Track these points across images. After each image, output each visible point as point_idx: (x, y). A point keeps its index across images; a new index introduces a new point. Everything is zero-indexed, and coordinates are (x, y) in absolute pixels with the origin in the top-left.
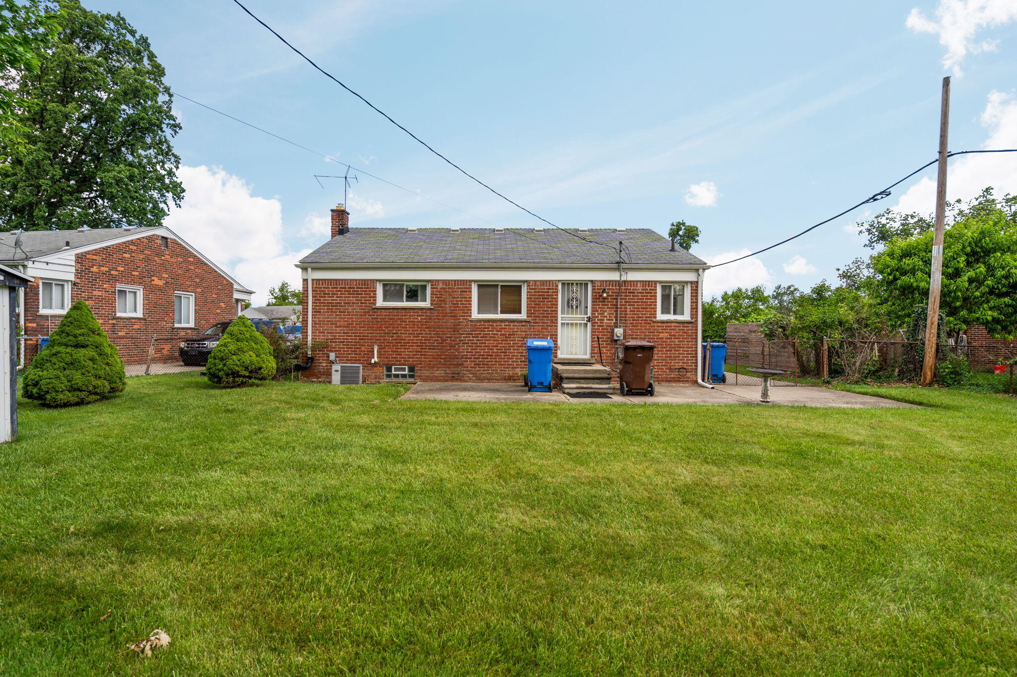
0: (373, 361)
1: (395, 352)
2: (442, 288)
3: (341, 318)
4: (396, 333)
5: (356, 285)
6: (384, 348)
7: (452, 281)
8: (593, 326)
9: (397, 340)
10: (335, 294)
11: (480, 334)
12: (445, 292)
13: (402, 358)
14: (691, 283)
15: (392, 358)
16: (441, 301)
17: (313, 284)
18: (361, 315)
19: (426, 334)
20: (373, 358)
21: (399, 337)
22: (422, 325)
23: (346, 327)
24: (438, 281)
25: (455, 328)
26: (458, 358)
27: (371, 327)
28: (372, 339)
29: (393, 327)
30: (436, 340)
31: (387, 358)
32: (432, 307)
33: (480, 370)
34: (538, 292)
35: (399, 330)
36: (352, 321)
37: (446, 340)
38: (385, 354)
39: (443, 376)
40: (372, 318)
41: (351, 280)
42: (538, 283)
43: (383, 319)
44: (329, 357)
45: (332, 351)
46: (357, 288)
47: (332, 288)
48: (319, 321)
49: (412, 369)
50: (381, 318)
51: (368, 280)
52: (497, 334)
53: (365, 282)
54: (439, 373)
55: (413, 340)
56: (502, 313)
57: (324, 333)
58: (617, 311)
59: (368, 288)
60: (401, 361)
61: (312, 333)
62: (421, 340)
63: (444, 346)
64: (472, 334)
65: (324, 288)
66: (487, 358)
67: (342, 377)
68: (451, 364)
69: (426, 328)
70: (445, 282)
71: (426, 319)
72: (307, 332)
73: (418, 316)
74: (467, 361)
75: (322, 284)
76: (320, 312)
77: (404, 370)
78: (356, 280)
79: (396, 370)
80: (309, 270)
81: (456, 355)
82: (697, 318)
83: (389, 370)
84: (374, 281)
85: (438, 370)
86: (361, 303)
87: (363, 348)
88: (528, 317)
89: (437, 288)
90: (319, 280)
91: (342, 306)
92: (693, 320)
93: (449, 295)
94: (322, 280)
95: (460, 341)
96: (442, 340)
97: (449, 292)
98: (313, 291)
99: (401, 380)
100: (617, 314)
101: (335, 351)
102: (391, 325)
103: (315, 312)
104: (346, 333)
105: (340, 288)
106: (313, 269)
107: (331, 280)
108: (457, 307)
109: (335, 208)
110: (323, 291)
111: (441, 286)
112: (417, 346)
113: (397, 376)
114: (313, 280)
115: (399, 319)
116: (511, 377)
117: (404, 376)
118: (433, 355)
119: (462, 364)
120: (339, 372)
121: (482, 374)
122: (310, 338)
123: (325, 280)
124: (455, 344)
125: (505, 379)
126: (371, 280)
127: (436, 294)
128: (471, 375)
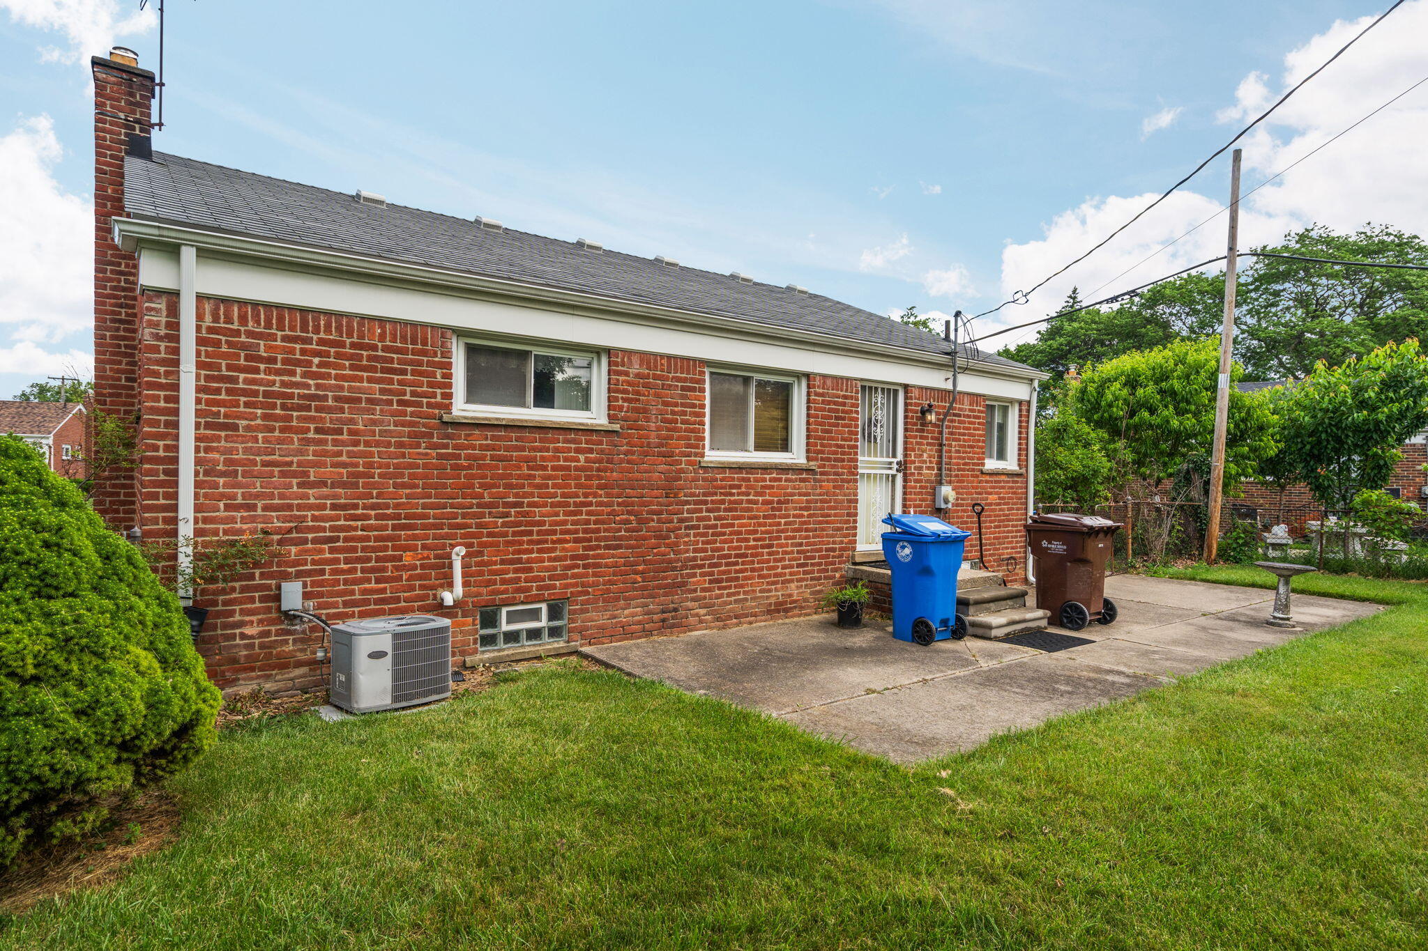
0: (448, 598)
1: (512, 562)
2: (638, 375)
3: (325, 453)
4: (515, 505)
5: (382, 337)
6: (481, 553)
7: (662, 356)
8: (905, 480)
9: (519, 524)
10: (298, 363)
11: (723, 502)
12: (646, 386)
13: (534, 579)
14: (1020, 403)
15: (504, 582)
16: (635, 410)
17: (200, 317)
18: (400, 445)
19: (599, 504)
20: (450, 586)
21: (526, 514)
22: (588, 478)
23: (344, 485)
24: (629, 353)
25: (670, 489)
26: (674, 569)
27: (435, 486)
28: (441, 527)
29: (509, 486)
30: (627, 522)
31: (489, 583)
32: (616, 427)
33: (721, 596)
34: (829, 403)
35: (525, 495)
36: (370, 465)
37: (647, 521)
38: (481, 573)
39: (639, 623)
40: (440, 456)
41: (363, 318)
42: (829, 382)
43: (475, 458)
44: (278, 598)
45: (286, 577)
46: (385, 349)
47: (285, 339)
48: (228, 462)
49: (554, 613)
50: (468, 457)
51: (424, 325)
52: (756, 502)
53: (414, 331)
54: (630, 613)
55: (564, 523)
56: (758, 447)
57: (253, 507)
58: (940, 451)
59: (424, 353)
60: (529, 589)
61: (198, 509)
62: (587, 522)
63: (644, 538)
64: (705, 502)
65: (250, 334)
66: (736, 564)
67: (397, 676)
68: (659, 587)
69: (600, 487)
70: (647, 358)
71: (600, 461)
72: (175, 508)
73: (578, 451)
74: (694, 575)
75: (243, 320)
76: (235, 427)
77: (535, 615)
78: (382, 321)
79: (512, 618)
80: (188, 254)
81: (670, 561)
82: (1027, 466)
83: (490, 619)
84: (444, 332)
85: (628, 606)
86: (400, 403)
87: (408, 558)
88: (808, 459)
89: (627, 374)
90: (226, 301)
91: (330, 410)
92: (1023, 471)
93: (657, 395)
94: (242, 303)
95: (681, 520)
96: (640, 521)
97: (655, 387)
98: (200, 341)
99: (528, 647)
100: (940, 457)
101: (299, 575)
102: (502, 477)
103: (209, 424)
104: (343, 507)
105: (321, 342)
106: (205, 254)
107: (280, 307)
108: (675, 430)
109: (103, 54)
110: (244, 347)
111: (635, 368)
112: (576, 541)
113: (512, 637)
114: (200, 298)
115: (527, 460)
116: (781, 604)
117: (534, 634)
118: (615, 565)
119: (684, 584)
120: (389, 658)
121: (726, 603)
122: (186, 530)
123: (256, 304)
124: (669, 530)
125: (769, 612)
126: (434, 327)
127: (625, 392)
128: (702, 611)
